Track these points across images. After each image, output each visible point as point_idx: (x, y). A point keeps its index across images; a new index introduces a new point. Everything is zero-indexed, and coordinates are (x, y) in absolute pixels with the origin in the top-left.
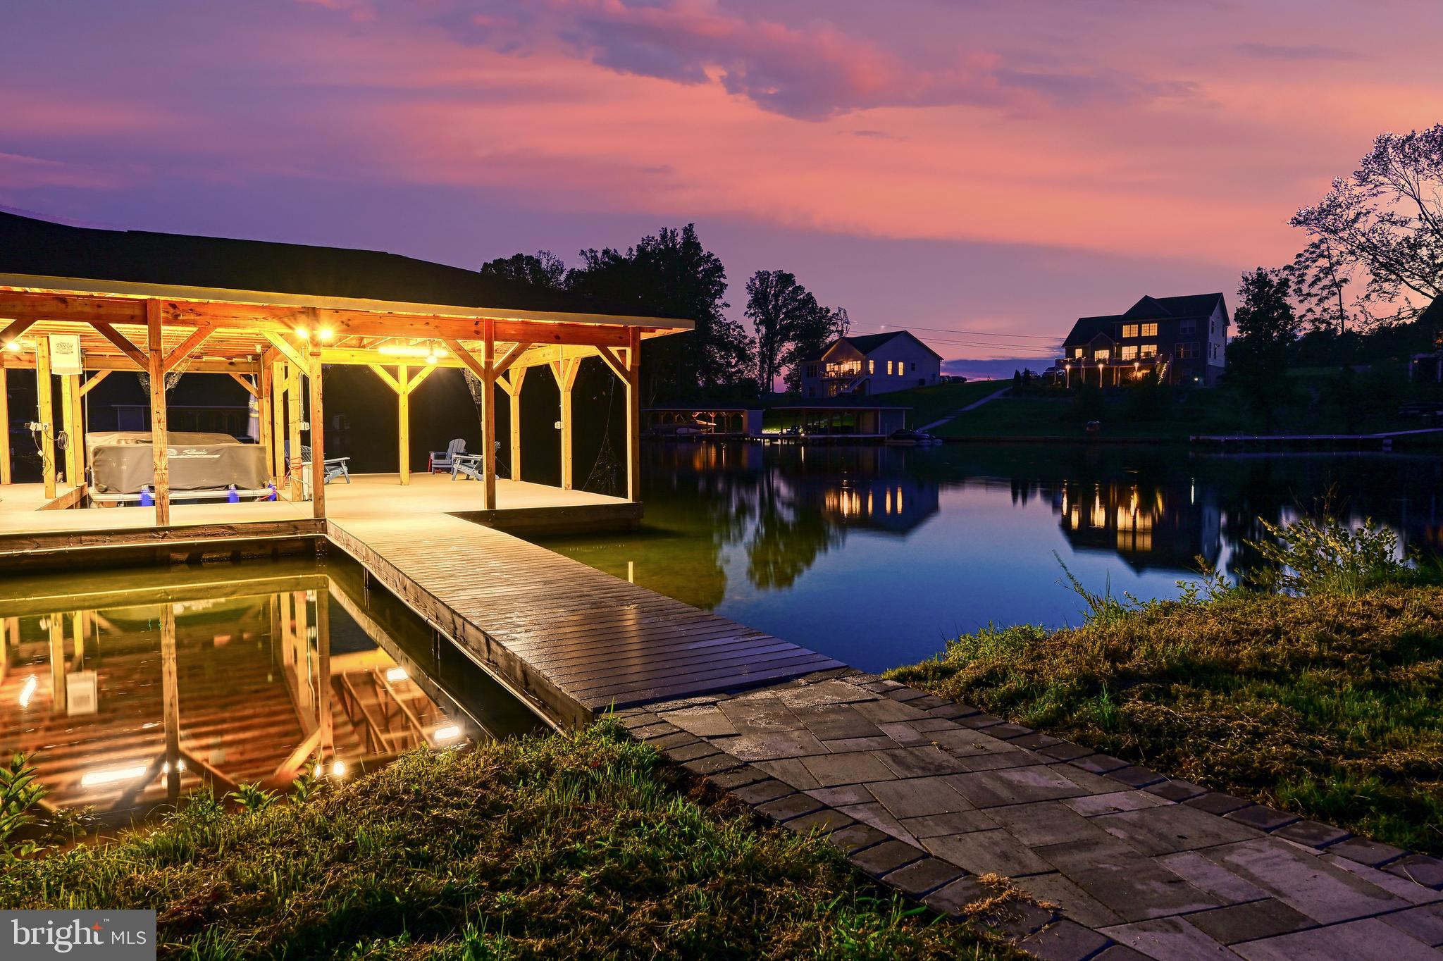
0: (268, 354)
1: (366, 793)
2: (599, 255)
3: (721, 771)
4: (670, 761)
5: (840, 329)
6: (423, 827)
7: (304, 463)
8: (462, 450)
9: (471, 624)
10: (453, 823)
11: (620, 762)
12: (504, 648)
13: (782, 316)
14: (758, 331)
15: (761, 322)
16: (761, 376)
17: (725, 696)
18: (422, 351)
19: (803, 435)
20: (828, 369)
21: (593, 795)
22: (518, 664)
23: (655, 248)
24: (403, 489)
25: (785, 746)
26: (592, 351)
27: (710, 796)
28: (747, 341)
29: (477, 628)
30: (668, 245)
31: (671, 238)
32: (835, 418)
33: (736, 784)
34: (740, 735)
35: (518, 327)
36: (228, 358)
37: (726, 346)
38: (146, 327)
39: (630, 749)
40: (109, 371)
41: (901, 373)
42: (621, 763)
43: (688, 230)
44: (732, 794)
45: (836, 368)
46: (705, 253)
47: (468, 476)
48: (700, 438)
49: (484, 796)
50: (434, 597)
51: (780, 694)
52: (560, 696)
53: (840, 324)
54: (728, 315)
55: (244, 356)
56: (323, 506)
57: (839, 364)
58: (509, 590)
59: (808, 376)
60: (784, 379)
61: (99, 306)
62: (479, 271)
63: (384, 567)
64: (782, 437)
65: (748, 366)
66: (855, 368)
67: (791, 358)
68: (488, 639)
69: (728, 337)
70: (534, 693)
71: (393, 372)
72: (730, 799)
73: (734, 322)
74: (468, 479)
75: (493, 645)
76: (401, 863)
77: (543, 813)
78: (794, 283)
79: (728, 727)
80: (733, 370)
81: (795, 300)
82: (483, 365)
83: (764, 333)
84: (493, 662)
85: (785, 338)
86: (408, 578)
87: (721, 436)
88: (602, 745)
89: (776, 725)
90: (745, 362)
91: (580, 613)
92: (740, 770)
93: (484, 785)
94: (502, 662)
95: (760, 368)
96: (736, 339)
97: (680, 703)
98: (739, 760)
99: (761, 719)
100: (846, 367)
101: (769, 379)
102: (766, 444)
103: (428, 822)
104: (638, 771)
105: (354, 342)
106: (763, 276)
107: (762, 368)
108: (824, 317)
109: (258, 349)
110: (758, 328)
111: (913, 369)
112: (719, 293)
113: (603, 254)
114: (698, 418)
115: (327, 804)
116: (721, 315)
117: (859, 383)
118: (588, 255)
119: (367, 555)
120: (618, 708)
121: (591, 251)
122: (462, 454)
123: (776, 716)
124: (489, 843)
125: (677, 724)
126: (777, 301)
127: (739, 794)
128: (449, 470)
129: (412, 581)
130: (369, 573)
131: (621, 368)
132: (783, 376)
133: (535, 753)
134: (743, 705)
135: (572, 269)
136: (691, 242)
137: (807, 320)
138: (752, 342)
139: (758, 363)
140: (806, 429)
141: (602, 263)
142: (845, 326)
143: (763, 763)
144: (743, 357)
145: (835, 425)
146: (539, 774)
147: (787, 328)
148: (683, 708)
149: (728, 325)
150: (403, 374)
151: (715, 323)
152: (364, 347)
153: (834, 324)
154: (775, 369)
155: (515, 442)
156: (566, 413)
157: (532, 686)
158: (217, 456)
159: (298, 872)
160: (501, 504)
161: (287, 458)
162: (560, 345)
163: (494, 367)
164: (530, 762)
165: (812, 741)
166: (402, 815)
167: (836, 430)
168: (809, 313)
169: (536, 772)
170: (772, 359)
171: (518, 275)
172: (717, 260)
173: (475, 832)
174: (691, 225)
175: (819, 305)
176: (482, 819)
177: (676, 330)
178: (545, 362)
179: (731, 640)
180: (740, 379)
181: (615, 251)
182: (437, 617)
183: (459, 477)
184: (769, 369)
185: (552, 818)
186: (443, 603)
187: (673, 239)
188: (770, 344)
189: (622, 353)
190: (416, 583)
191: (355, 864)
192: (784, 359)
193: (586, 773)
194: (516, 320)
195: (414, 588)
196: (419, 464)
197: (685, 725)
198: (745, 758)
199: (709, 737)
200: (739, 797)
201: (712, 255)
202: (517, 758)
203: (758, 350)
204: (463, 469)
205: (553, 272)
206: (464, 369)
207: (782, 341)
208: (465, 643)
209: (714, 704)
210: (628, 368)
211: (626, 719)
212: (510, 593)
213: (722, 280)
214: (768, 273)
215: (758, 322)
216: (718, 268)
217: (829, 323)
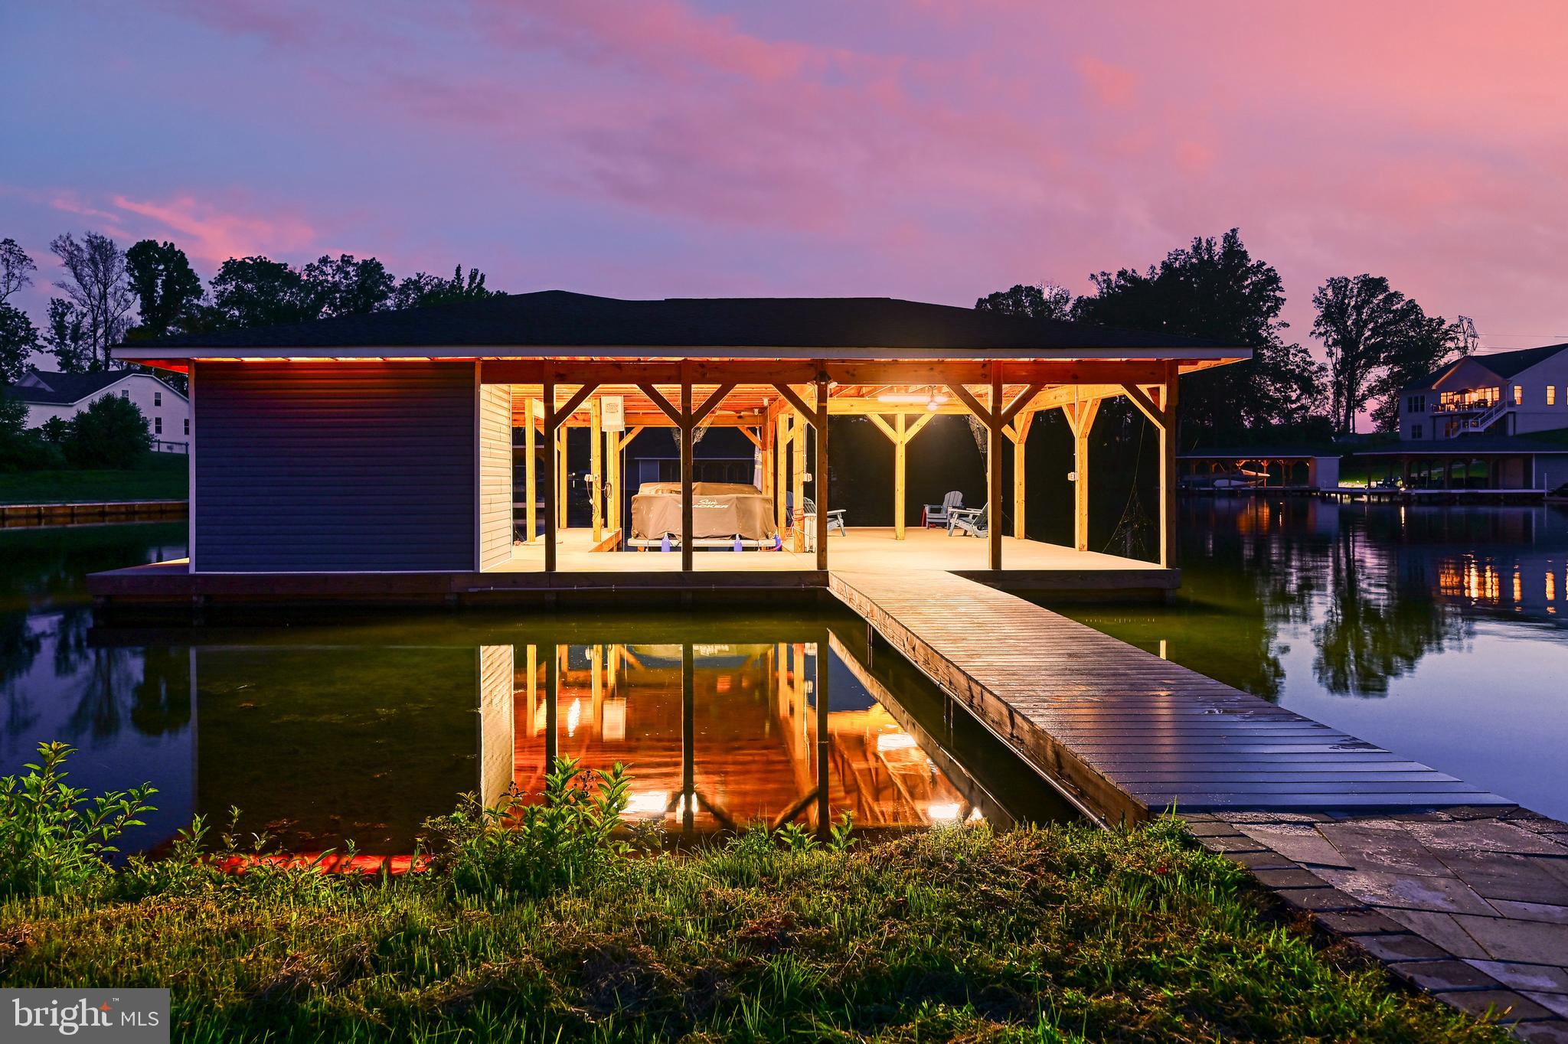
0: (773, 406)
1: (906, 854)
2: (1113, 278)
3: (1334, 910)
4: (1258, 884)
5: (1462, 345)
6: (973, 900)
7: (806, 515)
8: (959, 504)
9: (991, 693)
10: (1003, 902)
11: (1192, 873)
12: (1032, 723)
13: (1368, 334)
14: (1330, 354)
15: (1336, 343)
16: (1336, 412)
17: (1325, 818)
18: (924, 399)
19: (1403, 489)
20: (1443, 400)
21: (1163, 905)
22: (1050, 743)
23: (1185, 263)
24: (900, 544)
25: (1425, 895)
26: (1116, 390)
27: (1321, 936)
28: (1314, 368)
29: (999, 698)
30: (1203, 258)
31: (1207, 249)
32: (1455, 466)
33: (1359, 929)
34: (1353, 869)
35: (1029, 368)
36: (737, 412)
37: (1283, 376)
38: (680, 386)
39: (1204, 860)
40: (642, 427)
42: (1195, 874)
43: (1231, 239)
44: (1353, 942)
45: (1457, 397)
46: (1254, 262)
47: (966, 532)
48: (1246, 494)
49: (1034, 881)
50: (947, 660)
51: (1409, 827)
52: (1103, 786)
53: (1461, 338)
54: (1285, 338)
55: (751, 409)
56: (826, 557)
57: (1463, 392)
58: (1029, 660)
59: (1410, 410)
60: (1371, 415)
61: (645, 369)
62: (973, 308)
63: (890, 625)
64: (1371, 492)
65: (1316, 400)
66: (1489, 398)
67: (1383, 386)
68: (1012, 712)
69: (1286, 364)
70: (1070, 778)
71: (891, 420)
72: (1350, 947)
73: (1296, 346)
74: (965, 535)
75: (1018, 720)
76: (955, 931)
77: (1106, 913)
78: (1386, 289)
79: (1334, 857)
80: (1294, 406)
81: (1388, 311)
82: (990, 411)
83: (1340, 356)
84: (1018, 738)
85: (1373, 362)
86: (918, 637)
87: (1276, 491)
88: (1166, 848)
89: (1406, 865)
90: (1311, 395)
91: (1116, 693)
92: (1361, 914)
93: (1031, 868)
94: (1028, 738)
95: (1334, 402)
96: (1298, 366)
97: (1262, 816)
98: (1356, 900)
99: (1383, 854)
100: (1473, 397)
101: (1347, 416)
102: (1344, 501)
103: (977, 896)
104: (1218, 888)
105: (853, 392)
106: (1339, 286)
107: (1337, 401)
108: (1434, 331)
109: (766, 402)
110: (1331, 351)
112: (1274, 310)
113: (1118, 276)
114: (1245, 467)
115: (871, 857)
116: (1276, 337)
117: (1495, 418)
118: (1100, 279)
119: (872, 611)
120: (1181, 809)
121: (1103, 274)
122: (958, 508)
123: (1406, 854)
124: (1046, 932)
125: (1263, 841)
126: (1359, 314)
127: (1364, 943)
128: (943, 525)
129: (923, 642)
130: (874, 629)
131: (1153, 408)
132: (1369, 412)
133: (1083, 846)
134: (1354, 832)
135: (1080, 297)
136: (1234, 251)
137: (1407, 336)
138: (1322, 369)
139: (1332, 397)
140: (1409, 482)
141: (1117, 286)
142: (1470, 340)
143: (1394, 911)
144: (1308, 387)
145: (1455, 476)
146: (1092, 869)
147: (1377, 348)
148: (1266, 823)
149: (1287, 350)
150: (901, 422)
151: (1267, 348)
152: (862, 396)
153: (1452, 339)
154: (1358, 403)
155: (1019, 495)
156: (1081, 462)
157: (1067, 770)
158: (726, 506)
159: (854, 918)
160: (1007, 565)
161: (790, 509)
162: (1075, 386)
163: (1003, 412)
164: (1081, 854)
165: (1470, 895)
166: (950, 882)
167: (1458, 484)
168: (1411, 326)
169: (1088, 866)
170: (1352, 391)
171: (1017, 308)
172: (1269, 270)
173: (1029, 917)
174: (1234, 231)
175: (1428, 315)
176: (1036, 905)
177: (1224, 361)
178: (1056, 405)
179: (1326, 749)
180: (1304, 418)
181: (1134, 271)
182: (950, 683)
183: (956, 532)
184: (1348, 403)
185: (1116, 921)
186: (958, 668)
187: (1209, 249)
188: (1349, 370)
189: (1155, 392)
190: (927, 644)
191: (908, 922)
192: (1371, 390)
193: (1150, 878)
194: (1027, 360)
195: (924, 649)
196: (914, 519)
197: (1272, 844)
198: (1367, 899)
199: (1308, 864)
200: (1363, 946)
201: (1264, 264)
202: (1064, 847)
203: (1330, 378)
204: (961, 524)
205: (1057, 302)
206: (968, 415)
207: (1368, 366)
208: (983, 714)
209: (1311, 825)
210: (1162, 408)
211: (1193, 825)
212: (1031, 664)
213: (1278, 294)
214: (1346, 279)
215: (1330, 343)
216: (1272, 279)
217: (1443, 339)
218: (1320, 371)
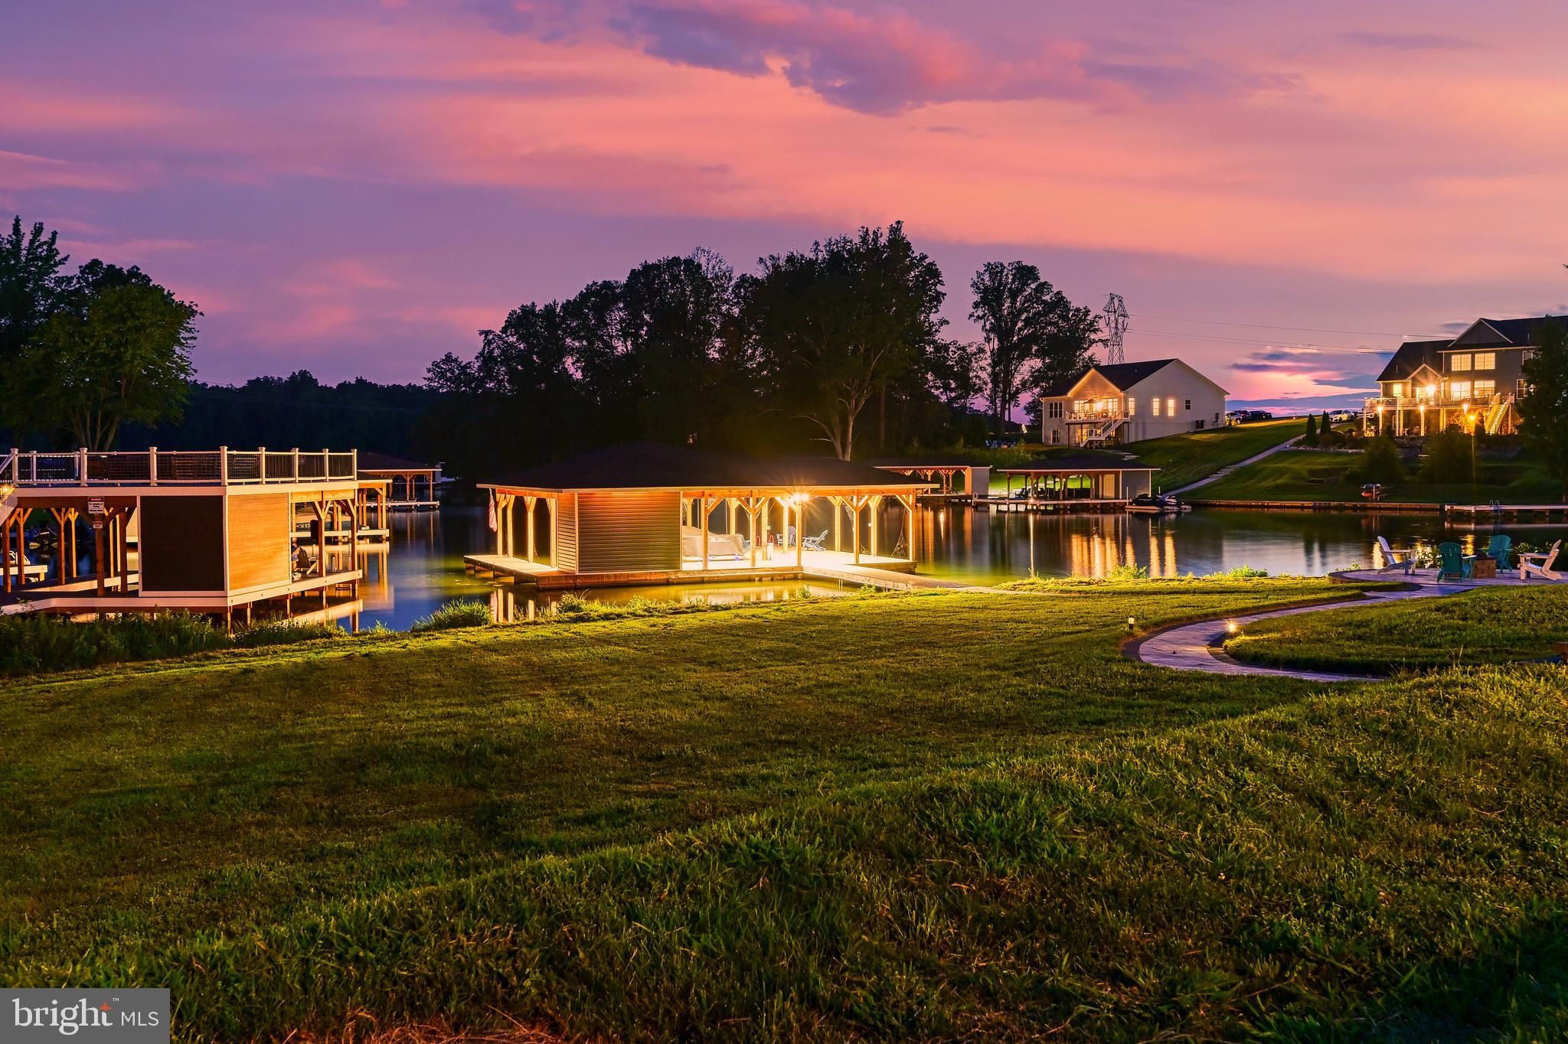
2: (782, 261)
13: (1021, 323)
14: (988, 339)
15: (992, 330)
16: (993, 406)
19: (1033, 500)
20: (1076, 409)
23: (853, 252)
30: (869, 248)
31: (873, 239)
37: (942, 371)
41: (1171, 413)
43: (895, 230)
45: (1087, 407)
46: (917, 254)
56: (799, 561)
57: (1092, 401)
59: (1051, 415)
60: (1025, 408)
64: (1011, 500)
66: (1110, 407)
73: (955, 342)
78: (1037, 278)
81: (1039, 301)
83: (996, 344)
85: (1025, 354)
100: (1099, 405)
101: (1003, 408)
102: (991, 510)
106: (994, 270)
107: (994, 397)
108: (1081, 321)
110: (988, 336)
111: (1188, 407)
112: (936, 305)
113: (787, 262)
117: (1114, 427)
118: (768, 262)
119: (842, 575)
121: (772, 257)
126: (1014, 302)
130: (846, 580)
132: (1022, 406)
135: (744, 276)
136: (898, 243)
141: (785, 269)
142: (1120, 321)
145: (1070, 486)
147: (1029, 340)
154: (1012, 396)
170: (1008, 383)
172: (932, 263)
174: (898, 223)
175: (1074, 307)
181: (801, 255)
184: (1004, 397)
187: (875, 240)
188: (1004, 359)
192: (1024, 383)
201: (926, 257)
203: (988, 364)
205: (718, 279)
207: (1021, 358)
213: (939, 288)
214: (1002, 264)
215: (988, 327)
216: (932, 272)
217: (1088, 330)
218: (979, 352)
